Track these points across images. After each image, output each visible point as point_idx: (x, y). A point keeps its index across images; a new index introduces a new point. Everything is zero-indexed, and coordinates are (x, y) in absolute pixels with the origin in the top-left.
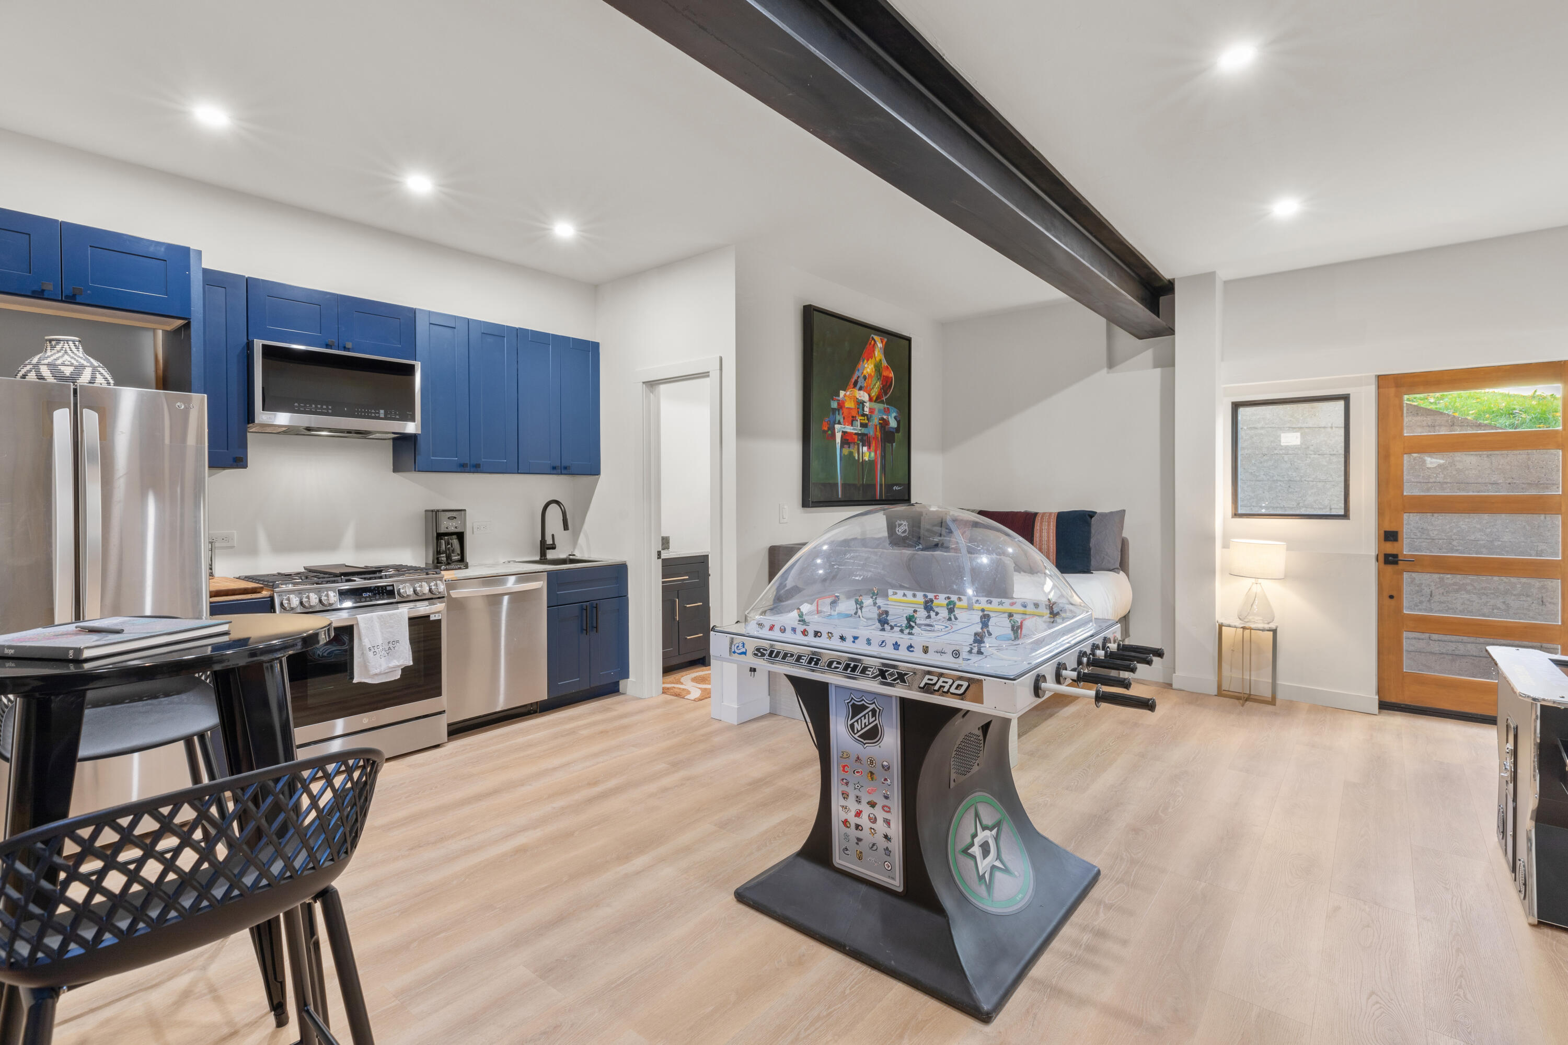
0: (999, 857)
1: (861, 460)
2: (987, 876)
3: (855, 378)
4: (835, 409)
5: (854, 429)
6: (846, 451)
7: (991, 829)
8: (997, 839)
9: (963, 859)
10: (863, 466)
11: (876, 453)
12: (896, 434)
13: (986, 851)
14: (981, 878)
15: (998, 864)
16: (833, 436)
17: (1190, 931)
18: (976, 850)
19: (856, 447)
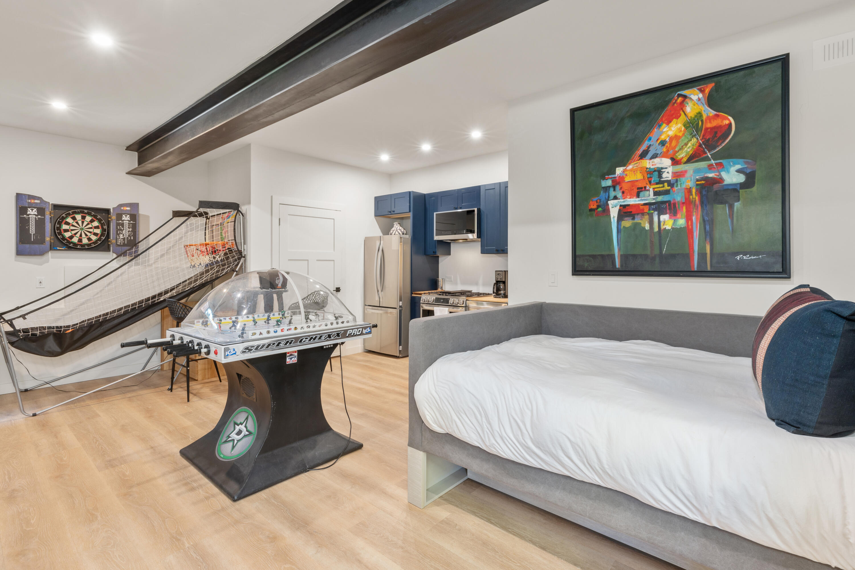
0: (238, 441)
1: (656, 229)
2: (230, 439)
3: (644, 147)
4: (609, 187)
5: (642, 200)
6: (627, 223)
7: (247, 431)
8: (245, 436)
9: (232, 424)
10: (660, 237)
11: (689, 218)
12: (741, 191)
13: (239, 432)
14: (229, 437)
15: (236, 442)
16: (606, 211)
17: (161, 519)
18: (237, 428)
19: (647, 217)
